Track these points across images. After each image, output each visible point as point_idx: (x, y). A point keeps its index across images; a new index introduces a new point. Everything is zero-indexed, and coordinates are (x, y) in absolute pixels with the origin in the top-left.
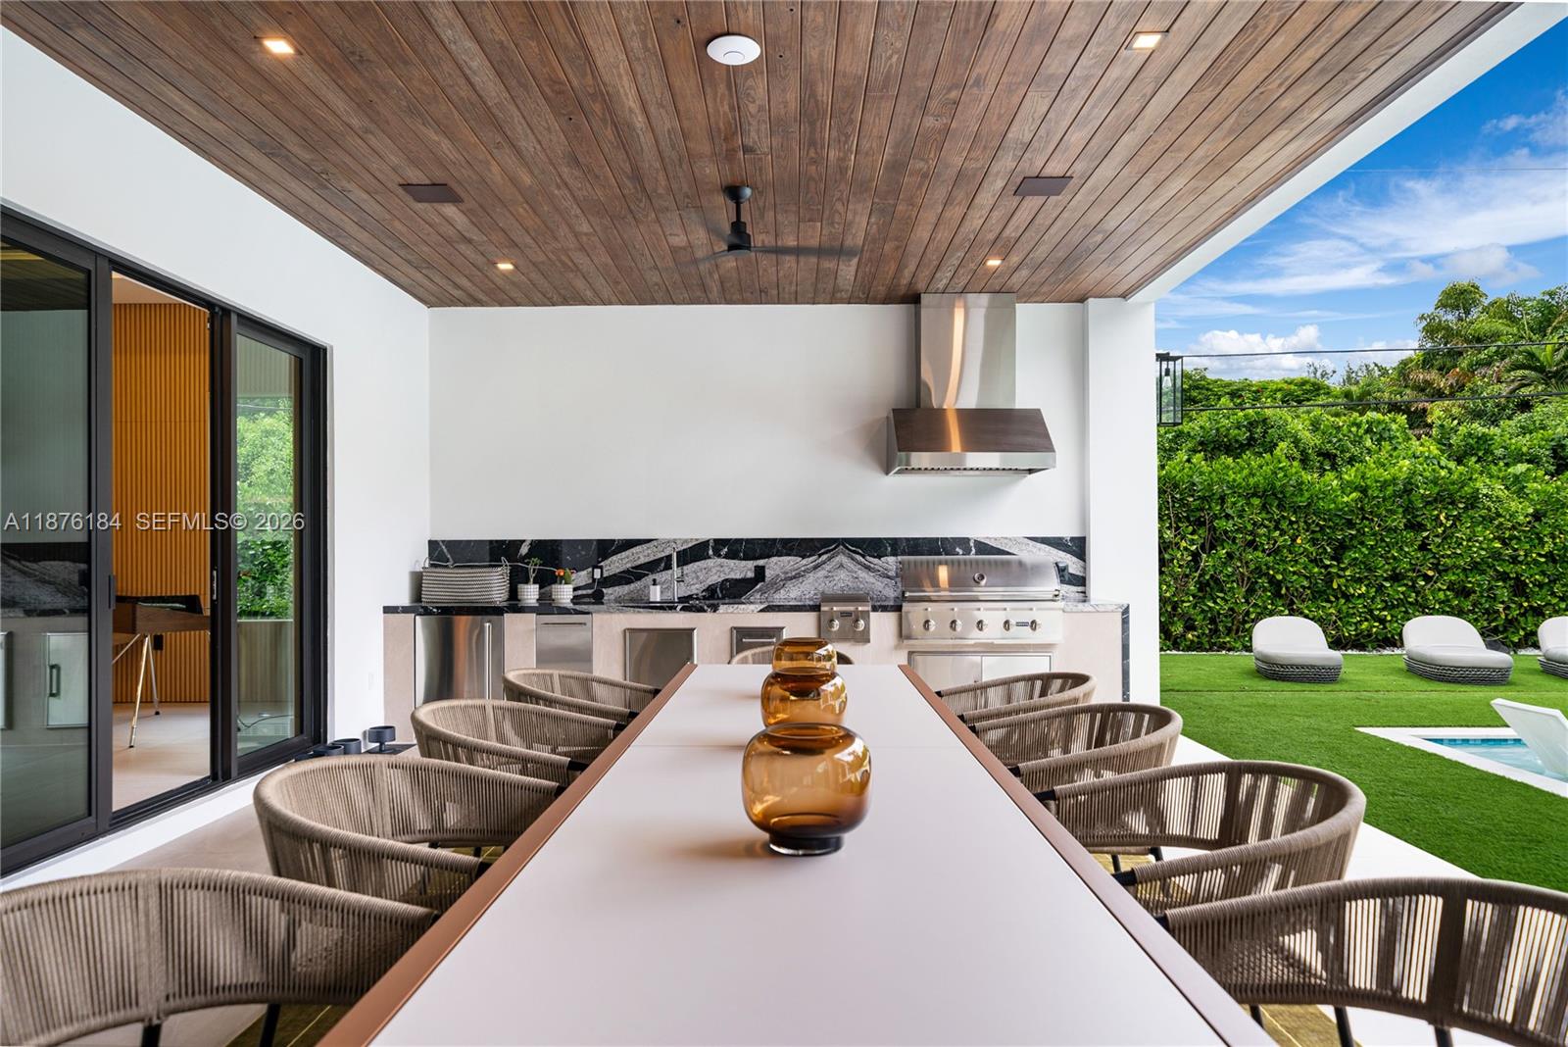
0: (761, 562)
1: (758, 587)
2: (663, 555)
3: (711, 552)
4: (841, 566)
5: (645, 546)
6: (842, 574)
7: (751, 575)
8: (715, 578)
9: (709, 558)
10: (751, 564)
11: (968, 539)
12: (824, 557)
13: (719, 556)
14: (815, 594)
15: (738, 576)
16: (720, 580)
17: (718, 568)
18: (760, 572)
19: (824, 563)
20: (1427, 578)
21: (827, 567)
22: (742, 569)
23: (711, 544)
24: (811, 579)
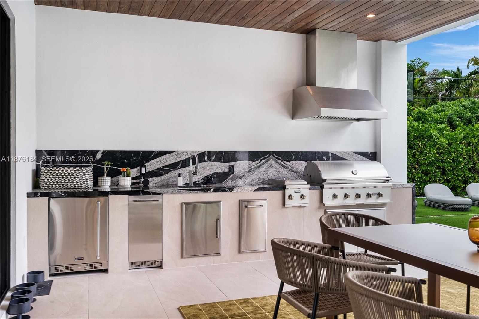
0: (232, 164)
1: (230, 177)
2: (180, 159)
3: (206, 158)
4: (271, 165)
5: (170, 155)
6: (272, 170)
7: (227, 170)
8: (208, 173)
9: (206, 161)
10: (227, 165)
11: (328, 152)
12: (263, 161)
13: (210, 160)
14: (259, 180)
15: (220, 171)
16: (211, 173)
17: (210, 167)
18: (232, 169)
19: (263, 164)
20: (415, 168)
21: (264, 166)
22: (221, 167)
23: (206, 153)
24: (256, 173)
